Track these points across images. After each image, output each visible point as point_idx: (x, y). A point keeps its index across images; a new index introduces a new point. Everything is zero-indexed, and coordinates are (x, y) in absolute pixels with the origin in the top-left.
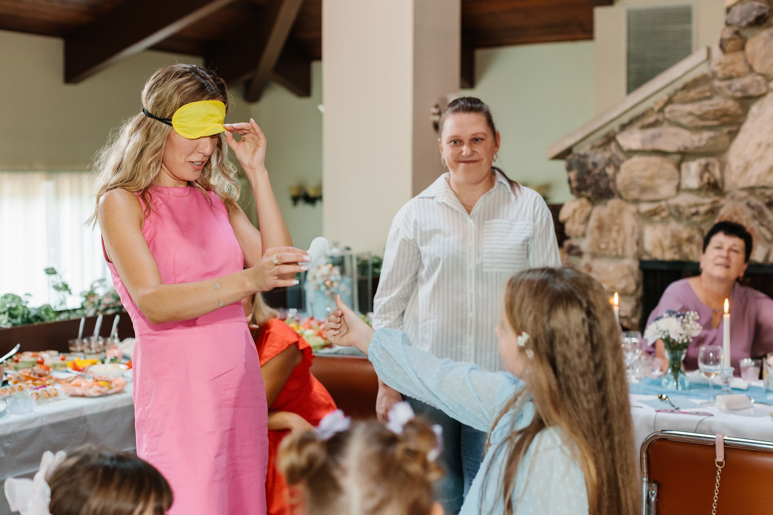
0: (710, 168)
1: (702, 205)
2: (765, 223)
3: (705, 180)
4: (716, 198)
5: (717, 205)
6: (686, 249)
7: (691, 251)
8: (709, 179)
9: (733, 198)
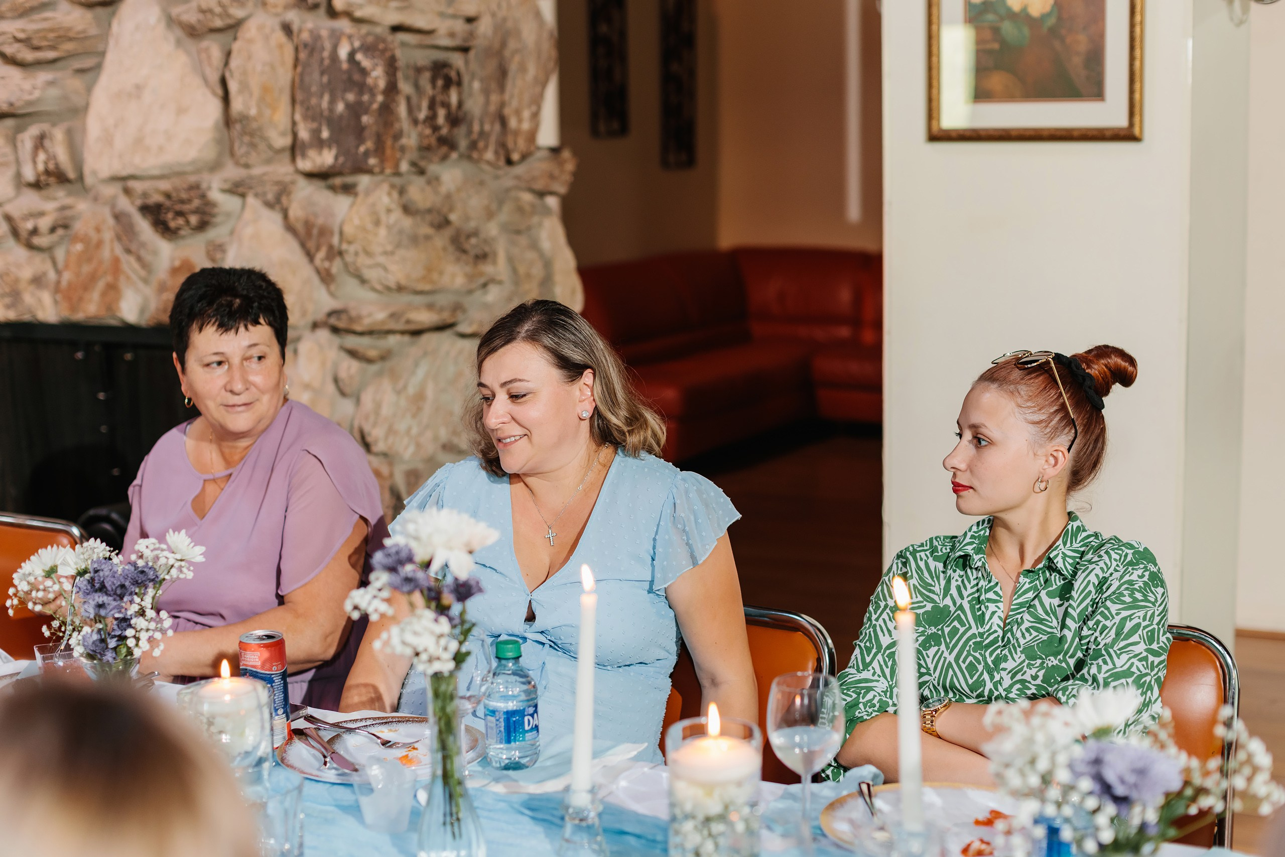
0: (47, 143)
1: (42, 214)
2: (134, 247)
3: (41, 167)
4: (68, 201)
5: (68, 213)
6: (28, 298)
7: (40, 301)
8: (46, 163)
9: (96, 199)
